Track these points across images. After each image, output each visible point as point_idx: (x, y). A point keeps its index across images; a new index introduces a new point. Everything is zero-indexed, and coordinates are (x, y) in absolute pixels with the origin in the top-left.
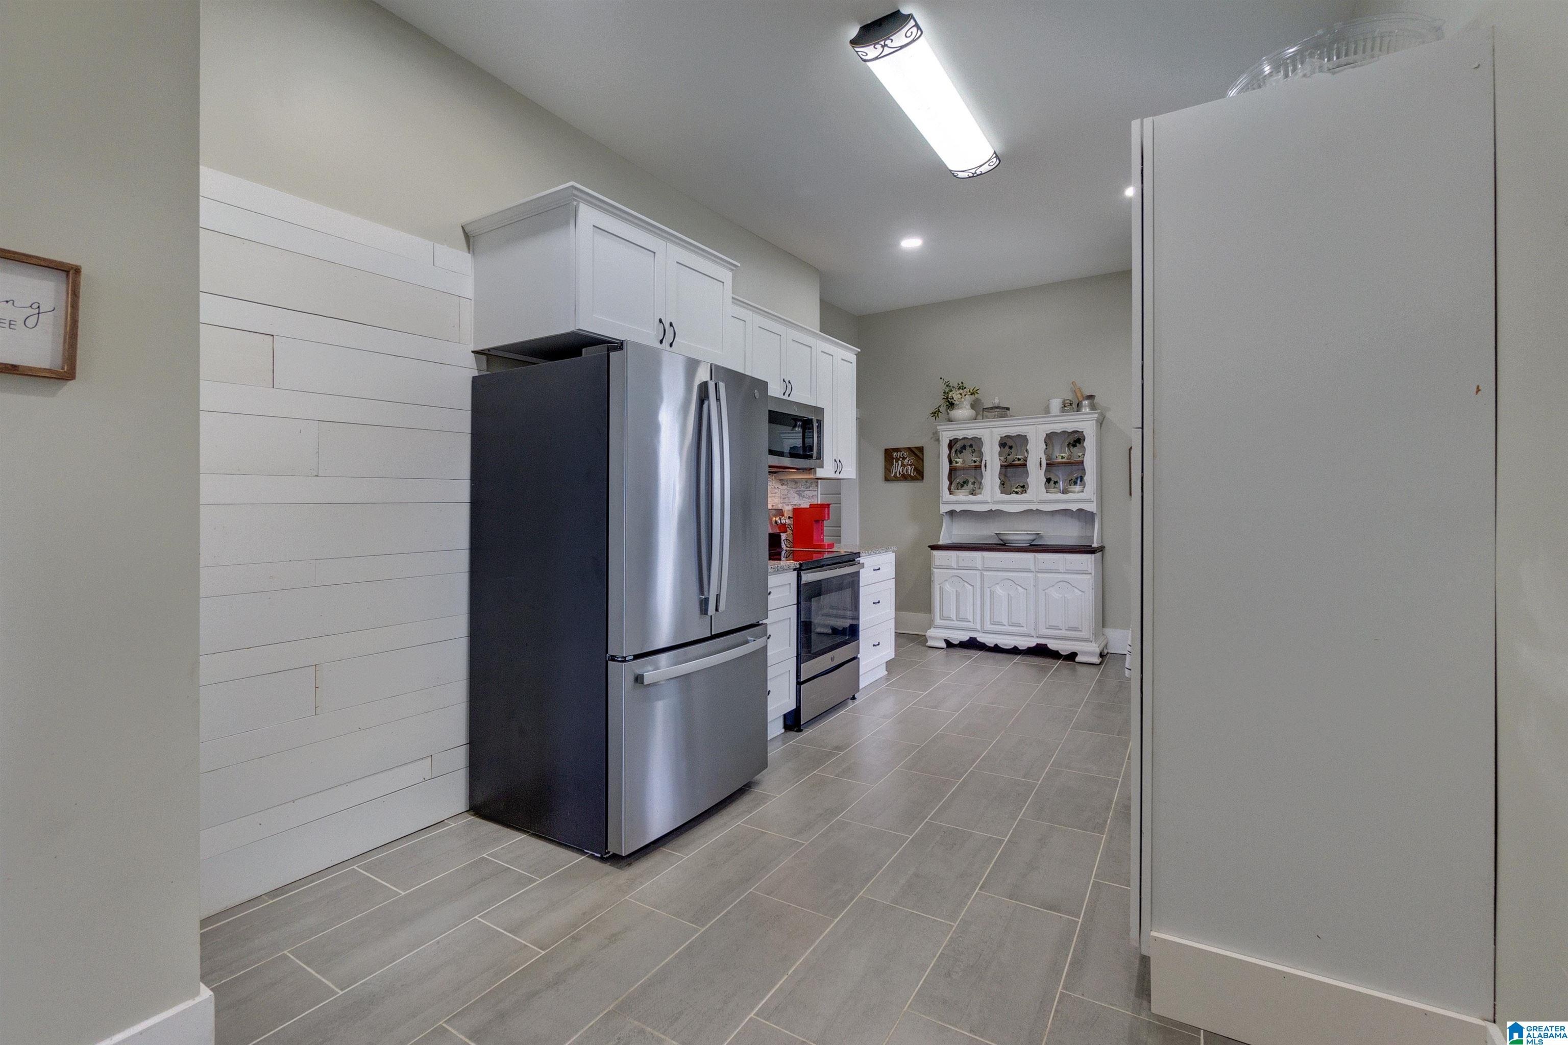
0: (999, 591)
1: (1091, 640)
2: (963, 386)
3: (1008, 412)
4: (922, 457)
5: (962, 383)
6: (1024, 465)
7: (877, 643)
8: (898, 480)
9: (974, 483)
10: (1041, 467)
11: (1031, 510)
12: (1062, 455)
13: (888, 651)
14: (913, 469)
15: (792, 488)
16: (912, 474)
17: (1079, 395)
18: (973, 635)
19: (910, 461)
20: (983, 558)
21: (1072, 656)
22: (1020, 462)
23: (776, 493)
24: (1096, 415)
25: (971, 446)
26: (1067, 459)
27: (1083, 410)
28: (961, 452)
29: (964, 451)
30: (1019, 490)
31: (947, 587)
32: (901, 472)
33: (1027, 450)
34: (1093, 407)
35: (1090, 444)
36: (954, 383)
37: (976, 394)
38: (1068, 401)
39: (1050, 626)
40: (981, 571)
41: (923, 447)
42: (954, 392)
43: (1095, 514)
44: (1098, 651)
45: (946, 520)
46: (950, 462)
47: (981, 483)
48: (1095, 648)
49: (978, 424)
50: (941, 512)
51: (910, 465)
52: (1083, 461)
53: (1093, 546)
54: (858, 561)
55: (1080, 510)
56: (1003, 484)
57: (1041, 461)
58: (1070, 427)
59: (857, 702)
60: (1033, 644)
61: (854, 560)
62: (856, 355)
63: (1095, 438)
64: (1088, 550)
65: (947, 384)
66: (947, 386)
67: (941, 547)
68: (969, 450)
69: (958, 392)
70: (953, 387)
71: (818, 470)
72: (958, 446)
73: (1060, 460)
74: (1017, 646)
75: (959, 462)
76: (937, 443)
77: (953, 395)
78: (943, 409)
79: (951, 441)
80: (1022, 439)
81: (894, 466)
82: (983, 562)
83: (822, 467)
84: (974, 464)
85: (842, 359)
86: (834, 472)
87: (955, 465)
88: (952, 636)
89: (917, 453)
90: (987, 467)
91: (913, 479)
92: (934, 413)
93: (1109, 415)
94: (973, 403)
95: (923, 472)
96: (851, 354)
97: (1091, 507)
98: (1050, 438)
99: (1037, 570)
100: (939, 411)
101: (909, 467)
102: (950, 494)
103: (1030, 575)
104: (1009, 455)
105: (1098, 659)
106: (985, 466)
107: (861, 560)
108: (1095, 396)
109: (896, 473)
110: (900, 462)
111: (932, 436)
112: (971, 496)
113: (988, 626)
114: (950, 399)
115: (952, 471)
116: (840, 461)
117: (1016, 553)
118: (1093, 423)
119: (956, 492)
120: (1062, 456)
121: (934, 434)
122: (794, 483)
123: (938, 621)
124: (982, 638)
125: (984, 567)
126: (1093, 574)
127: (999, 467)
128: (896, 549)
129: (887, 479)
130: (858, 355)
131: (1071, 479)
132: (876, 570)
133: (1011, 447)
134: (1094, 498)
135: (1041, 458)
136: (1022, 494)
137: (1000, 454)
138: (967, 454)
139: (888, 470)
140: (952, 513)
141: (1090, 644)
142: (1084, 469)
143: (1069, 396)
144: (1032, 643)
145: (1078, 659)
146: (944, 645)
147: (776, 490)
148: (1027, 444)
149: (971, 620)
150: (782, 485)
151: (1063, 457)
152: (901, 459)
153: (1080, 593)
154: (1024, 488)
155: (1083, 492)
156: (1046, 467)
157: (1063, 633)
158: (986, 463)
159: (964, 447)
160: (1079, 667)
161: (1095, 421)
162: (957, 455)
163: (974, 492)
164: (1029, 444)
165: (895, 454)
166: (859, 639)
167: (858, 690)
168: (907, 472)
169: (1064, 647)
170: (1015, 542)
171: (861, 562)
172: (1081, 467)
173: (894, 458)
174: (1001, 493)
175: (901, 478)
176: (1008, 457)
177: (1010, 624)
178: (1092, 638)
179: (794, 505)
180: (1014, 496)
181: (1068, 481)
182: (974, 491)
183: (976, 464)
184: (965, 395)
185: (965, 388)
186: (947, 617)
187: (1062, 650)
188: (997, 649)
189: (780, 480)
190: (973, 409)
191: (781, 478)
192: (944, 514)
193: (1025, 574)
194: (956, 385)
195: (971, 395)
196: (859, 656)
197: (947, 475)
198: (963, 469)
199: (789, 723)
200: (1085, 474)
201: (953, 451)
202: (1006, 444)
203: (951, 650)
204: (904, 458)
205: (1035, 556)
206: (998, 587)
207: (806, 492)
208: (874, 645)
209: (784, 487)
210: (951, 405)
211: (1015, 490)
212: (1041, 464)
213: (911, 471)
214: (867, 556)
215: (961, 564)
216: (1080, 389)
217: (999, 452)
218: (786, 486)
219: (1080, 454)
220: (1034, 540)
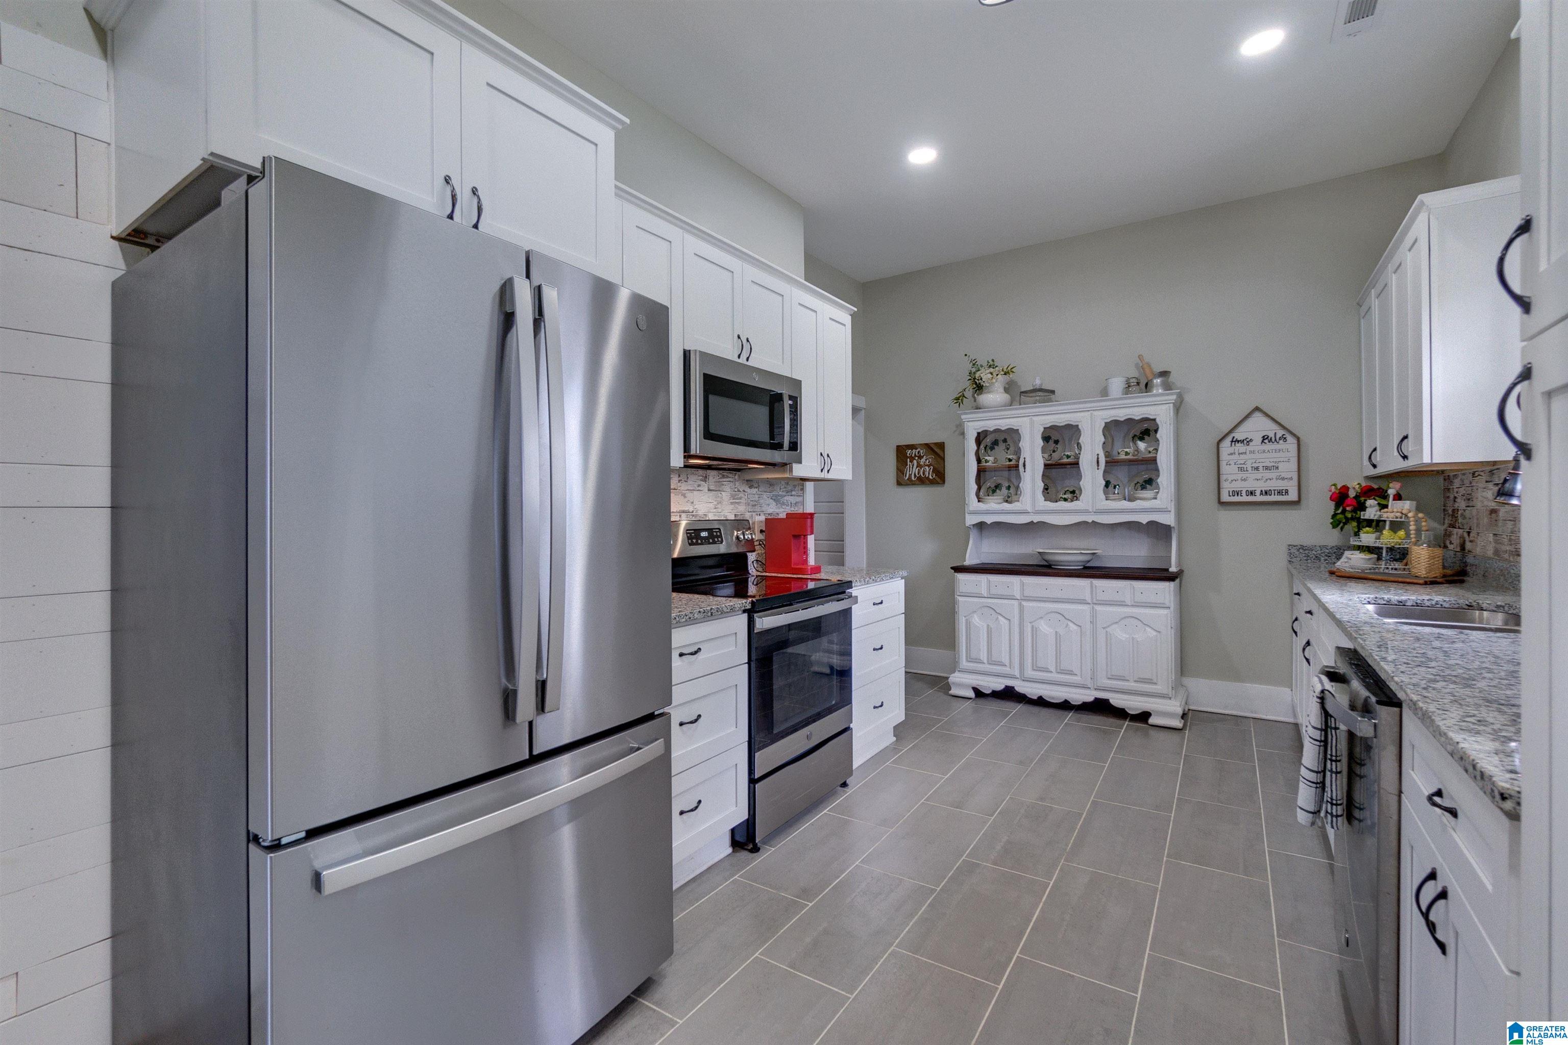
0: (1044, 627)
1: (1170, 696)
2: (994, 365)
3: (1053, 396)
4: (942, 456)
5: (993, 361)
6: (1076, 464)
7: (880, 704)
8: (913, 484)
9: (1009, 488)
10: (1098, 466)
11: (1085, 523)
12: (1126, 450)
13: (896, 712)
14: (931, 470)
15: (765, 492)
16: (930, 477)
17: (1147, 371)
18: (1010, 683)
19: (928, 461)
20: (1023, 584)
21: (1144, 717)
22: (1069, 460)
23: (740, 498)
24: (1174, 397)
25: (1005, 441)
26: (1134, 456)
27: (1155, 391)
28: (992, 449)
29: (996, 447)
30: (1068, 496)
31: (976, 620)
32: (917, 475)
33: (1078, 444)
34: (1167, 387)
35: (1165, 435)
36: (982, 360)
37: (1011, 373)
38: (1134, 380)
39: (1113, 675)
40: (1020, 601)
41: (944, 443)
42: (982, 370)
43: (1174, 527)
44: (1180, 711)
45: (973, 536)
46: (979, 461)
47: (1017, 488)
48: (1176, 707)
49: (1013, 412)
50: (967, 525)
51: (929, 466)
52: (1156, 457)
53: (1171, 570)
54: (849, 592)
55: (1151, 523)
56: (1046, 489)
57: (1098, 458)
58: (1137, 413)
59: (849, 791)
60: (1091, 699)
61: (844, 592)
62: (851, 315)
63: (1172, 427)
64: (1160, 574)
65: (974, 362)
66: (974, 364)
67: (967, 569)
68: (1002, 446)
69: (988, 371)
70: (982, 366)
71: (795, 466)
72: (988, 440)
73: (1123, 457)
74: (1068, 699)
75: (989, 460)
76: (962, 437)
77: (982, 375)
78: (969, 394)
79: (979, 434)
80: (1073, 430)
81: (908, 466)
82: (1022, 590)
83: (800, 462)
84: (1008, 463)
85: (830, 319)
86: (820, 471)
87: (985, 464)
88: (981, 683)
89: (937, 450)
90: (1027, 467)
91: (932, 482)
92: (957, 399)
93: (1188, 398)
94: (1007, 386)
95: (944, 474)
96: (846, 315)
97: (1168, 519)
98: (1111, 428)
99: (1095, 601)
100: (964, 396)
101: (927, 468)
102: (979, 501)
103: (1085, 607)
104: (1054, 451)
105: (1180, 722)
106: (1024, 465)
107: (854, 591)
108: (1170, 372)
109: (910, 475)
110: (915, 461)
111: (955, 429)
112: (1005, 504)
113: (1029, 673)
114: (978, 380)
115: (981, 472)
116: (828, 456)
117: (1067, 578)
118: (1170, 407)
119: (984, 499)
120: (1126, 452)
121: (957, 426)
122: (769, 486)
123: (964, 663)
124: (1021, 687)
125: (1024, 596)
126: (1172, 609)
127: (1042, 466)
128: (905, 574)
129: (899, 484)
130: (853, 316)
131: (1138, 482)
132: (877, 604)
133: (1056, 442)
134: (1172, 507)
135: (1098, 455)
136: (1072, 501)
137: (1044, 450)
138: (1000, 449)
139: (900, 471)
140: (981, 526)
141: (1168, 701)
142: (1157, 470)
143: (1133, 373)
144: (1088, 696)
145: (1152, 720)
146: (972, 694)
147: (741, 495)
148: (1080, 436)
149: (1008, 664)
150: (751, 487)
151: (1127, 454)
152: (917, 458)
153: (1155, 633)
154: (1074, 494)
155: (1156, 498)
156: (1106, 466)
157: (1132, 685)
158: (1025, 461)
159: (995, 443)
160: (1153, 733)
161: (1172, 404)
162: (987, 453)
163: (1009, 500)
164: (1082, 435)
165: (909, 452)
166: (851, 703)
167: (850, 773)
168: (924, 474)
169: (1134, 704)
170: (1063, 564)
171: (853, 595)
172: (1153, 466)
173: (909, 457)
174: (1045, 500)
175: (918, 482)
176: (1053, 454)
177: (1059, 671)
178: (1170, 692)
179: (769, 514)
180: (1062, 505)
181: (1133, 484)
182: (1009, 497)
183: (1011, 463)
184: (997, 375)
185: (997, 366)
186: (976, 659)
187: (1128, 708)
188: (1041, 702)
189: (747, 481)
190: (1007, 393)
191: (748, 479)
192: (972, 527)
193: (1080, 607)
194: (985, 364)
195: (1005, 374)
196: (852, 726)
197: (975, 478)
198: (995, 470)
199: (739, 838)
200: (1158, 476)
201: (982, 447)
202: (1052, 436)
203: (981, 701)
204: (920, 457)
205: (1092, 583)
206: (1042, 622)
207: (785, 498)
208: (875, 707)
209: (754, 491)
210: (979, 388)
211: (1064, 496)
212: (1098, 462)
213: (929, 473)
214: (862, 585)
215: (994, 591)
216: (1149, 365)
217: (1042, 447)
218: (756, 490)
219: (1151, 449)
220: (1089, 561)
